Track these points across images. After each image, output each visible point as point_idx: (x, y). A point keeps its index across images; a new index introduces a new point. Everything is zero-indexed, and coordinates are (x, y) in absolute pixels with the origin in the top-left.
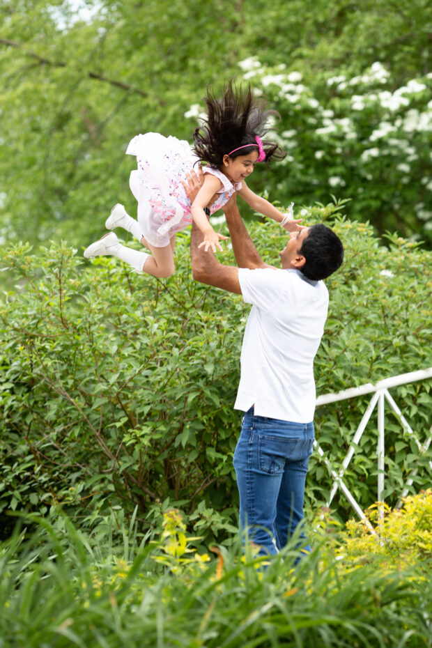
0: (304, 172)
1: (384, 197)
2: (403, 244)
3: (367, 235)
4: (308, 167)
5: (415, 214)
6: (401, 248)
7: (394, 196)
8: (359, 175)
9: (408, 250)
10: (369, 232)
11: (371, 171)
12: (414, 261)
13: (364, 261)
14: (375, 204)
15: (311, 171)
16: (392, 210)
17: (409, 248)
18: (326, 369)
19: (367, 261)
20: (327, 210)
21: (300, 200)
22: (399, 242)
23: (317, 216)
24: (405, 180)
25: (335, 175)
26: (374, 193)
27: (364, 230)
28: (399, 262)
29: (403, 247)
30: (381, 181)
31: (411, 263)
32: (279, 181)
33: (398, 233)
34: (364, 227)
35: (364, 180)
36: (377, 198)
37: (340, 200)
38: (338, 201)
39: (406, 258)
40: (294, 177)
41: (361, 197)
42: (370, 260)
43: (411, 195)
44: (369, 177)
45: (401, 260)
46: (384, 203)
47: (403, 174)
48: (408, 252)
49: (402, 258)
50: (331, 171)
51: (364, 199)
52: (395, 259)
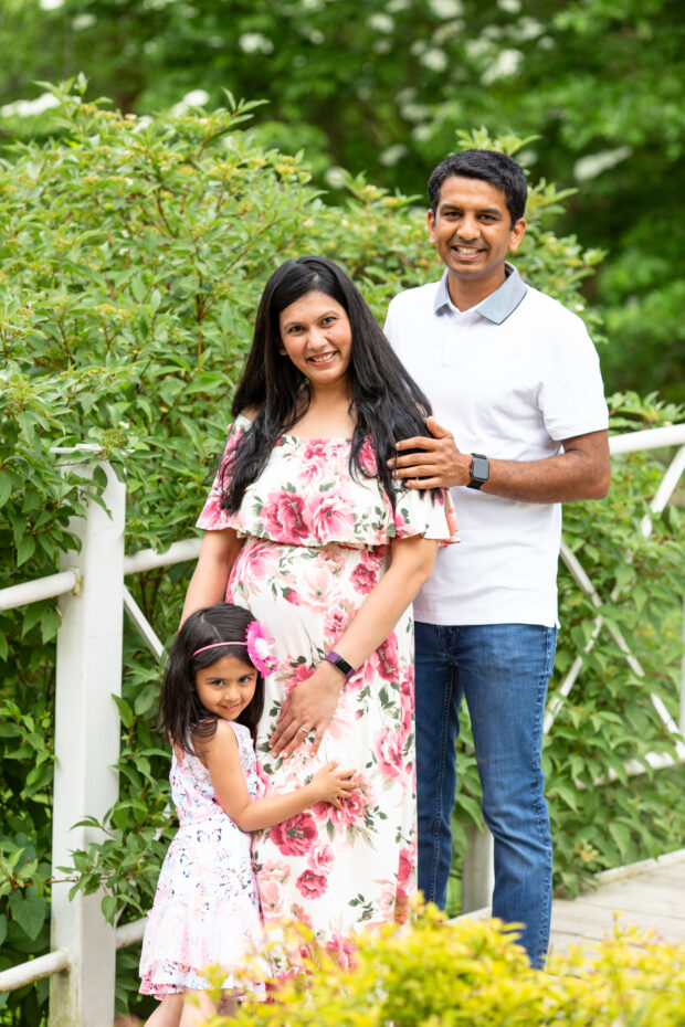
0: (196, 23)
1: (343, 74)
2: (376, 200)
3: (298, 181)
4: (203, 13)
5: (397, 109)
6: (371, 207)
7: (360, 74)
8: (296, 34)
9: (385, 211)
10: (302, 174)
11: (322, 27)
12: (397, 236)
13: (289, 237)
14: (325, 88)
15: (210, 21)
16: (355, 98)
17: (388, 207)
18: (191, 485)
19: (296, 237)
20: (212, 123)
21: (185, 75)
22: (367, 195)
23: (192, 135)
24: (383, 47)
25: (254, 31)
26: (323, 68)
27: (292, 169)
28: (366, 237)
29: (376, 205)
30: (337, 46)
31: (390, 239)
32: (149, 37)
33: (365, 176)
34: (291, 165)
35: (306, 43)
36: (329, 76)
37: (242, 101)
38: (237, 103)
39: (382, 229)
40: (177, 31)
41: (299, 73)
42: (303, 235)
43: (393, 73)
44: (316, 36)
45: (370, 233)
46: (342, 86)
47: (380, 35)
48: (386, 216)
49: (373, 228)
50: (246, 23)
51: (305, 79)
52: (356, 228)
